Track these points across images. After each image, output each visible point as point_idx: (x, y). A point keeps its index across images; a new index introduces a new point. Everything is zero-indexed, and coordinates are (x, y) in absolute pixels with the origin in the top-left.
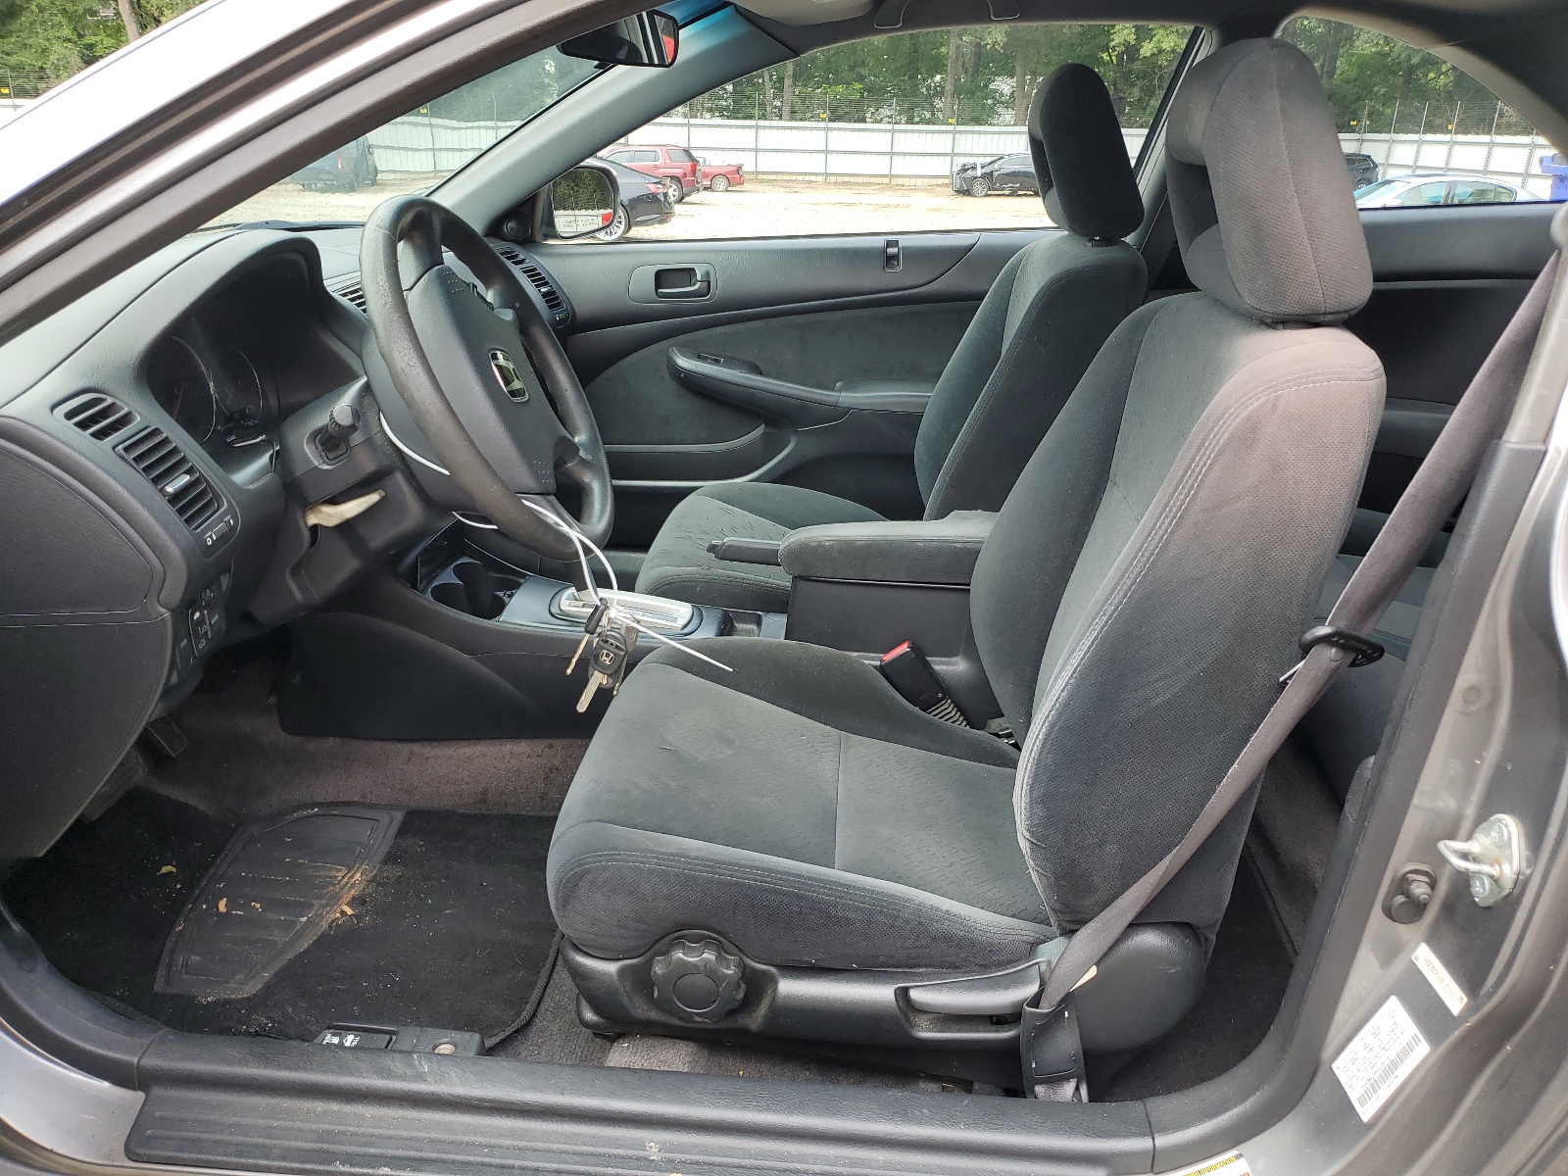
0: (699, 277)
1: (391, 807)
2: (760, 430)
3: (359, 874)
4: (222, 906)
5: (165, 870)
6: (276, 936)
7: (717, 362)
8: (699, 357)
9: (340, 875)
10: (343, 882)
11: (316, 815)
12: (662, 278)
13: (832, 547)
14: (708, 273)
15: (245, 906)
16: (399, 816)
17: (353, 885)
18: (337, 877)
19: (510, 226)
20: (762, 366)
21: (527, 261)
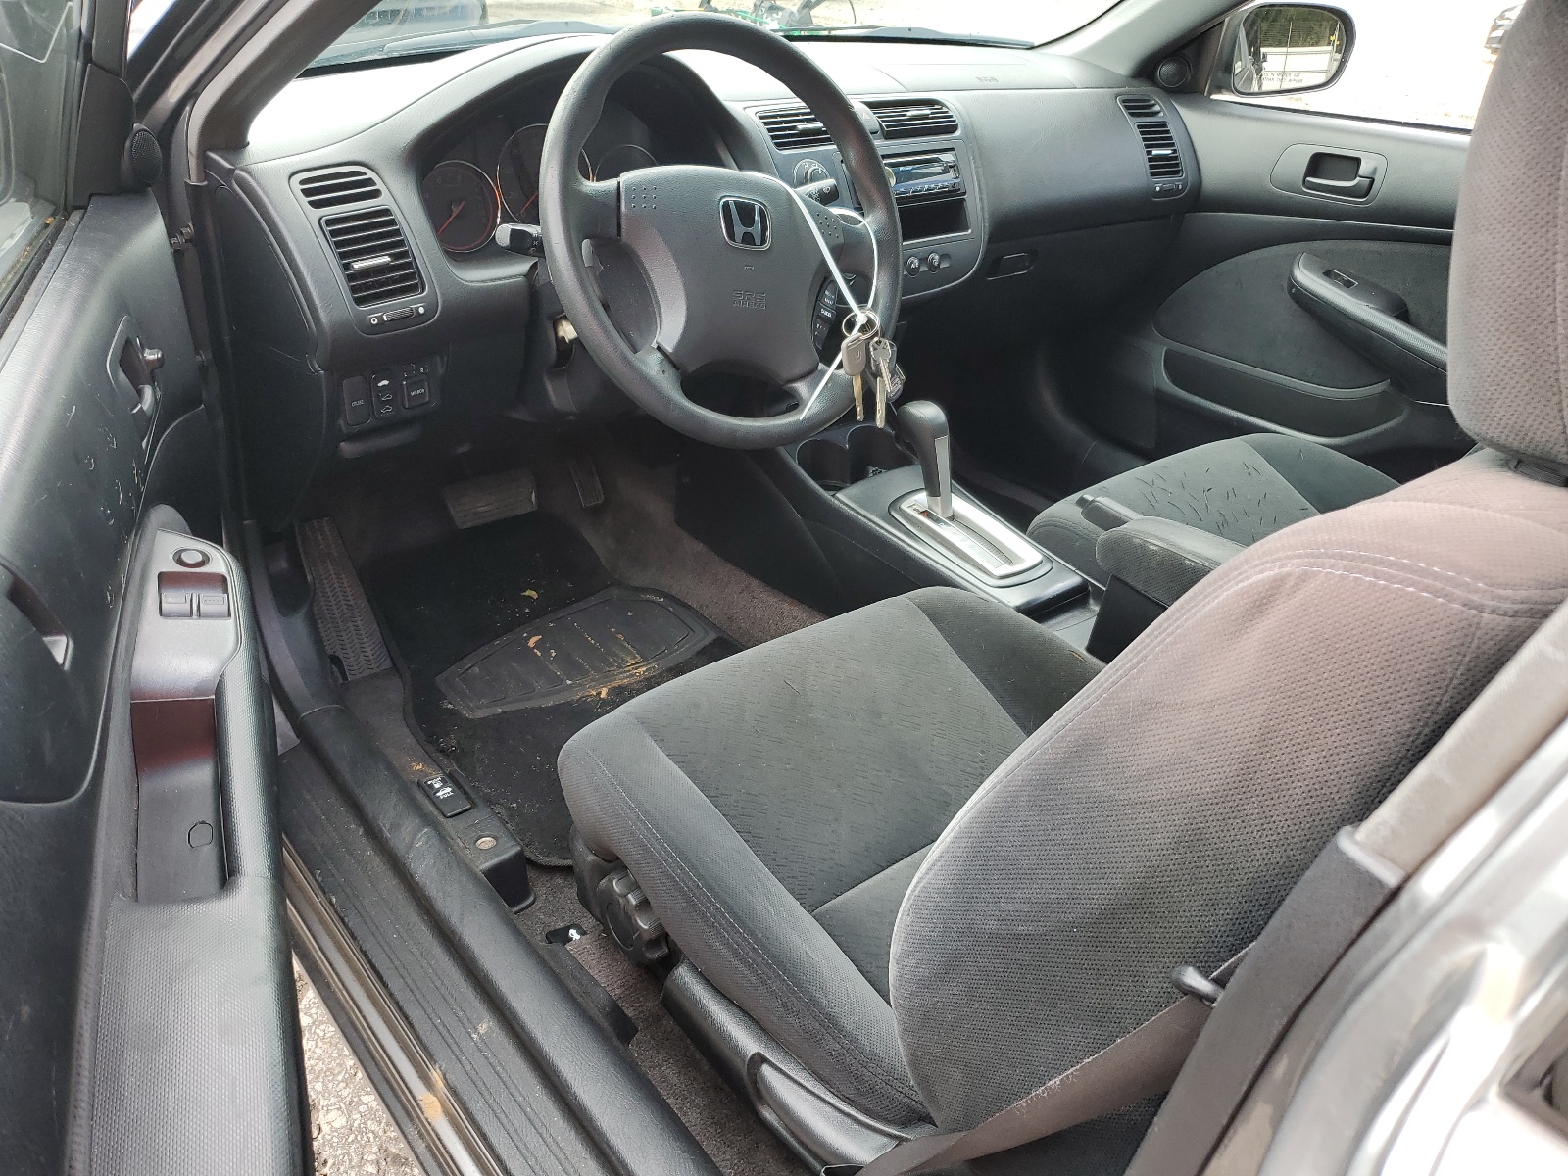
0: (1362, 172)
1: (714, 626)
2: (1378, 388)
3: (644, 669)
4: (532, 643)
5: (528, 593)
6: (539, 685)
7: (1348, 285)
8: (1328, 274)
9: (632, 662)
10: (627, 669)
11: (658, 604)
12: (1319, 164)
13: (1154, 553)
14: (1375, 171)
15: (545, 652)
16: (712, 636)
17: (632, 675)
18: (628, 662)
19: (1166, 70)
20: (1412, 307)
21: (1162, 114)
